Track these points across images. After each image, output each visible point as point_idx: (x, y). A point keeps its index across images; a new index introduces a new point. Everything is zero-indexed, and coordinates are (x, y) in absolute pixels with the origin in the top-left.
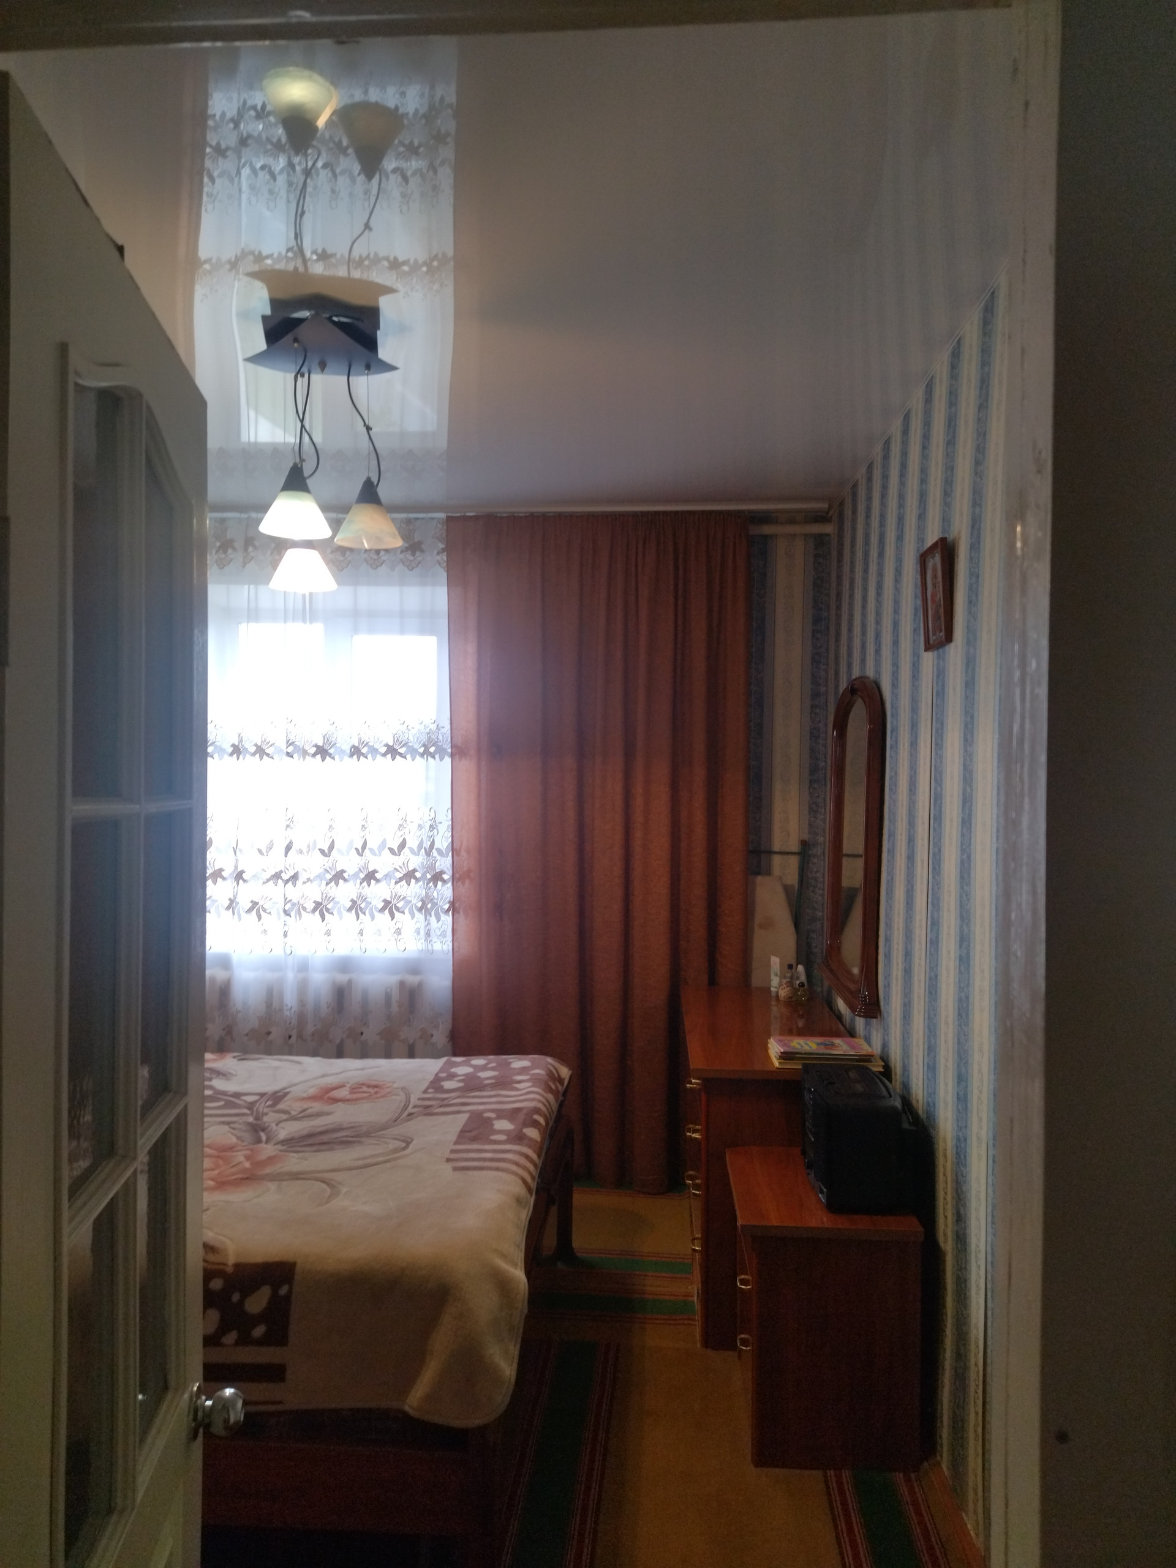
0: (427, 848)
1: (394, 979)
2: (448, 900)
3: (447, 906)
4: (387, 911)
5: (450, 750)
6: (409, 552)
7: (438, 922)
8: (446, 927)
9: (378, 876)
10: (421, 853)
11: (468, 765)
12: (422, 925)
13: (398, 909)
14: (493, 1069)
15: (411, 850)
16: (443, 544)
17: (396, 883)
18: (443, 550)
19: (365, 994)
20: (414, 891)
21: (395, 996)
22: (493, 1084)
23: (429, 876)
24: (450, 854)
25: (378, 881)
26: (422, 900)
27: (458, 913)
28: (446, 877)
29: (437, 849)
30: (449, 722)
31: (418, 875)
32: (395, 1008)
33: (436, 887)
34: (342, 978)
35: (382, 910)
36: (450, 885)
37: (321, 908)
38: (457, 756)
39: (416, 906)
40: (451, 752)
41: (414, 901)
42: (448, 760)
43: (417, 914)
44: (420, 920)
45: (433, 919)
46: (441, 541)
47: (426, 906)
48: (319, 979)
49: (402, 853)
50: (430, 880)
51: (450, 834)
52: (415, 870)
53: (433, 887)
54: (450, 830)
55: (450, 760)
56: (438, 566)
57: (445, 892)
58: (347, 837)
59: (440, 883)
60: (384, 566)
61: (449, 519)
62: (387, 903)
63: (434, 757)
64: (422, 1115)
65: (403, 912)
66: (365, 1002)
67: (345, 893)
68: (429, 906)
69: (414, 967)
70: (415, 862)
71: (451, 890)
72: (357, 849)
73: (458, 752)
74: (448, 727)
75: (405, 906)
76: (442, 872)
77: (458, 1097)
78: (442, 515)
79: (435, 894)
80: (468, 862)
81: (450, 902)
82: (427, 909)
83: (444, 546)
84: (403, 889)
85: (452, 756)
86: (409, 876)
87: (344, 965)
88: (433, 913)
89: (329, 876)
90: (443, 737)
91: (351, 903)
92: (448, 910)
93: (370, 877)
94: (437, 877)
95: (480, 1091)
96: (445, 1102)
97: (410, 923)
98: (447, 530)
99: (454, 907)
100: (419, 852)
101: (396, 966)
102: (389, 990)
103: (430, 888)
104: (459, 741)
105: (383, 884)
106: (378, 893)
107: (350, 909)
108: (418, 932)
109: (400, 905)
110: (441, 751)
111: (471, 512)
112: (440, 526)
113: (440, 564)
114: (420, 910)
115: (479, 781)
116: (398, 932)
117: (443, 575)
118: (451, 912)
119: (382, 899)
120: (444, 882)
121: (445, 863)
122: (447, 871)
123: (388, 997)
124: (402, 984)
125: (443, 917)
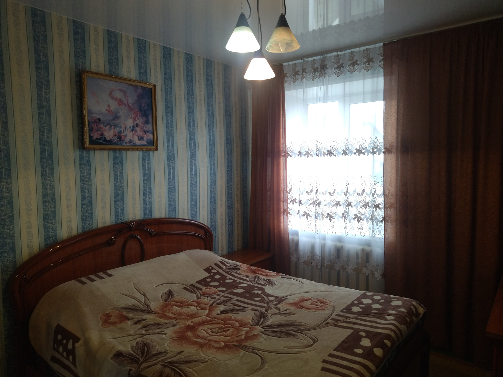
0: (373, 193)
1: (360, 247)
2: (382, 216)
3: (381, 219)
4: (356, 219)
5: (383, 150)
6: (367, 63)
7: (377, 226)
8: (381, 228)
9: (352, 204)
10: (371, 195)
11: (392, 157)
12: (371, 226)
13: (361, 219)
14: (381, 304)
15: (367, 194)
16: (382, 57)
17: (360, 207)
18: (382, 59)
19: (348, 252)
20: (368, 211)
21: (360, 255)
22: (376, 313)
23: (374, 206)
24: (383, 196)
25: (352, 206)
26: (371, 216)
27: (388, 222)
28: (381, 206)
29: (377, 194)
30: (383, 137)
31: (370, 205)
32: (360, 260)
33: (376, 210)
34: (339, 244)
35: (354, 219)
36: (383, 210)
37: (330, 217)
38: (387, 153)
39: (369, 218)
40: (384, 151)
41: (368, 216)
42: (382, 155)
43: (369, 222)
44: (370, 224)
45: (375, 224)
46: (381, 56)
47: (372, 218)
48: (329, 244)
49: (363, 195)
50: (374, 207)
51: (383, 187)
52: (368, 203)
53: (375, 210)
54: (383, 186)
55: (383, 154)
56: (380, 67)
57: (380, 213)
58: (341, 188)
59: (378, 209)
60: (356, 71)
61: (385, 45)
62: (356, 216)
63: (376, 154)
64: (332, 325)
65: (363, 220)
66: (348, 256)
67: (340, 210)
68: (374, 218)
69: (368, 244)
70: (368, 199)
71: (383, 212)
72: (344, 193)
73: (387, 151)
74: (383, 140)
75: (364, 218)
76: (379, 204)
77: (354, 318)
78: (382, 44)
79: (376, 213)
80: (392, 200)
81: (383, 217)
82: (373, 219)
83: (383, 58)
84: (363, 210)
85: (384, 153)
86: (366, 205)
87: (340, 239)
88: (375, 222)
89: (333, 204)
90: (380, 144)
91: (342, 215)
92: (382, 221)
93: (349, 204)
94: (377, 206)
95: (367, 316)
96: (347, 320)
97: (366, 225)
98: (384, 50)
99: (385, 219)
100: (370, 195)
101: (361, 242)
102: (358, 252)
103: (374, 211)
104: (388, 146)
105: (354, 208)
106: (353, 211)
107: (342, 217)
108: (370, 229)
109: (362, 217)
110: (379, 151)
111: (395, 40)
112: (381, 49)
113: (380, 66)
114: (371, 219)
115: (397, 164)
116: (361, 228)
117: (382, 70)
118: (383, 222)
119: (354, 214)
120: (380, 208)
121: (380, 200)
122: (382, 204)
123: (357, 254)
124: (363, 250)
125: (380, 224)
